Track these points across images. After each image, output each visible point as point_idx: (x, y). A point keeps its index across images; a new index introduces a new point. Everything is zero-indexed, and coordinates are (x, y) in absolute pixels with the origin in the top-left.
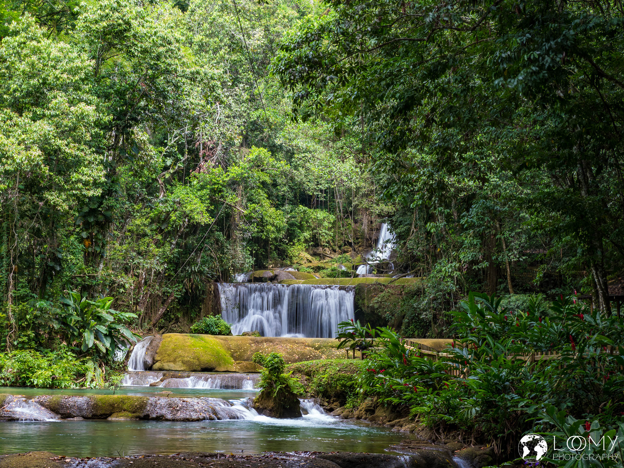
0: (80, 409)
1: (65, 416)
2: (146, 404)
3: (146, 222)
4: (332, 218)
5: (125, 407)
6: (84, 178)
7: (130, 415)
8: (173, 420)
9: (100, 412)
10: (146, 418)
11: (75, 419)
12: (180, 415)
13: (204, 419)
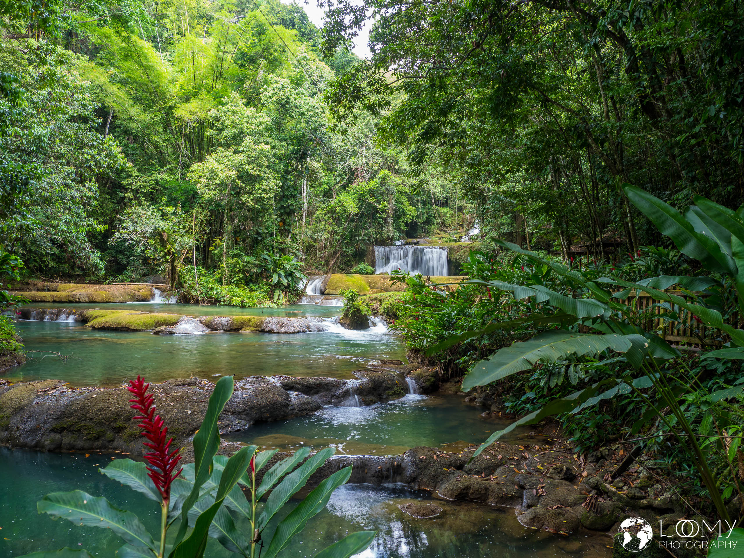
0: (222, 325)
1: (214, 329)
2: (263, 322)
3: (323, 213)
4: (452, 212)
5: (251, 324)
6: (263, 187)
7: (253, 329)
8: (278, 333)
9: (235, 327)
10: (263, 331)
11: (218, 331)
12: (283, 330)
13: (299, 332)
